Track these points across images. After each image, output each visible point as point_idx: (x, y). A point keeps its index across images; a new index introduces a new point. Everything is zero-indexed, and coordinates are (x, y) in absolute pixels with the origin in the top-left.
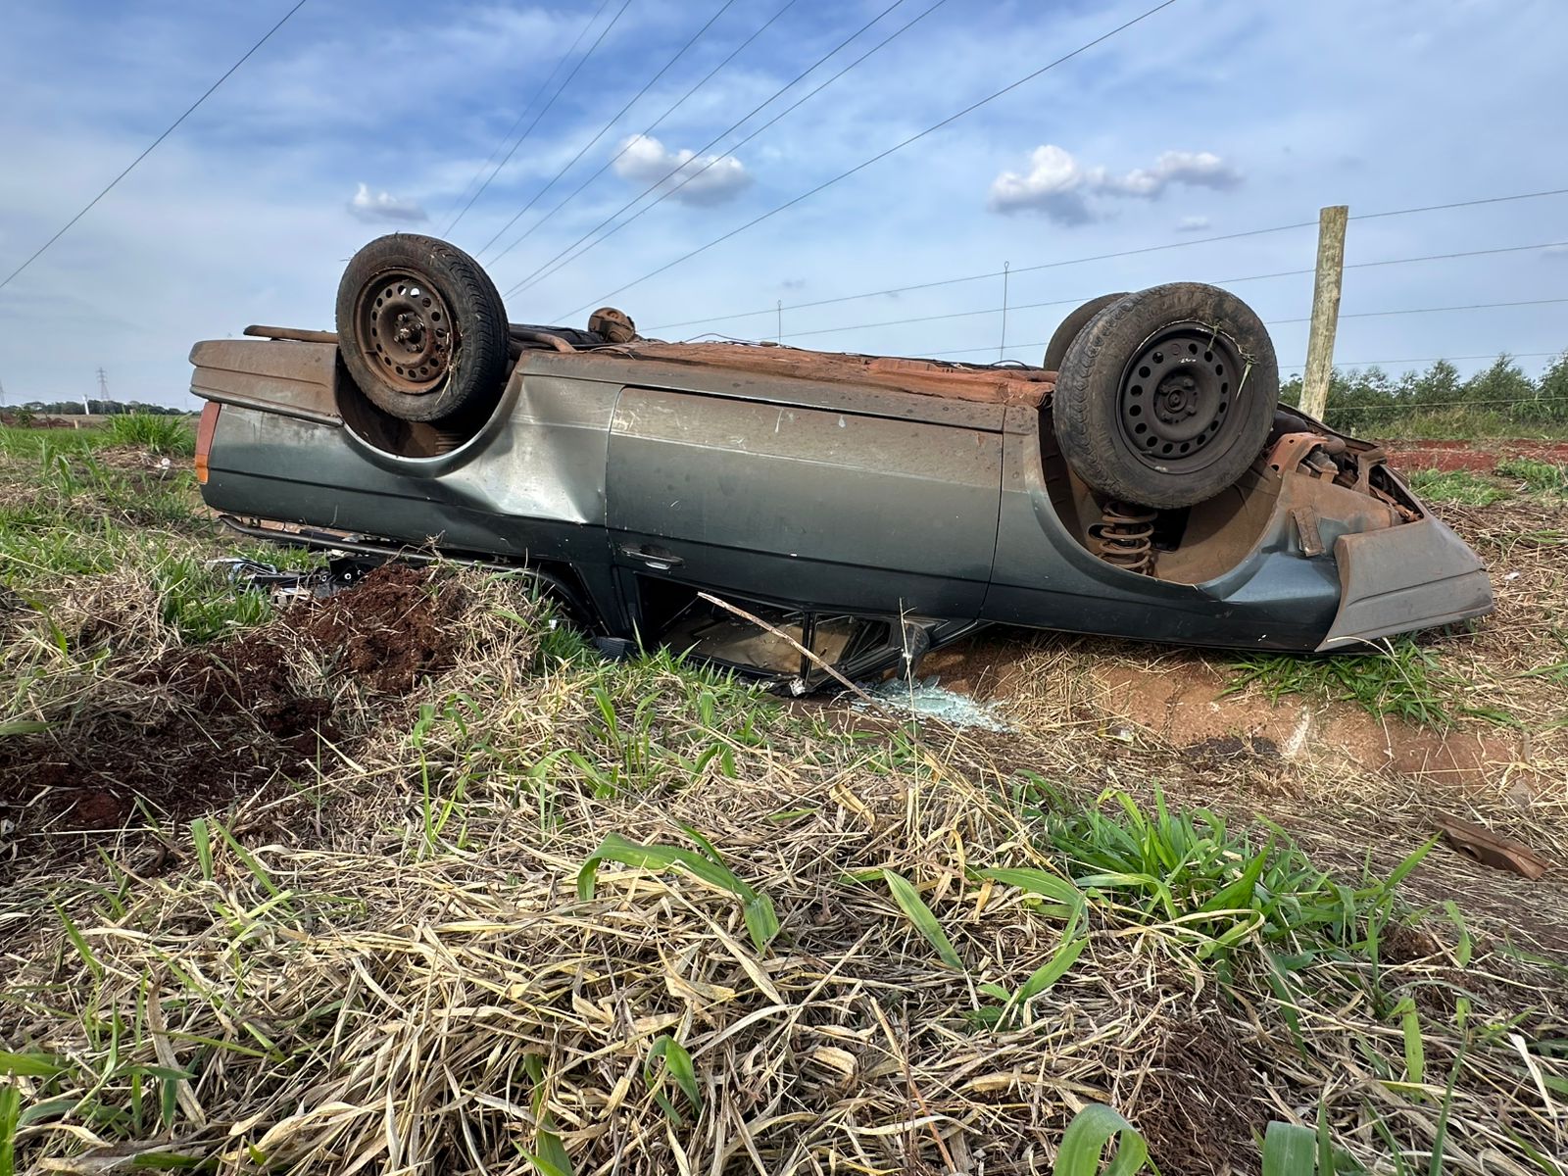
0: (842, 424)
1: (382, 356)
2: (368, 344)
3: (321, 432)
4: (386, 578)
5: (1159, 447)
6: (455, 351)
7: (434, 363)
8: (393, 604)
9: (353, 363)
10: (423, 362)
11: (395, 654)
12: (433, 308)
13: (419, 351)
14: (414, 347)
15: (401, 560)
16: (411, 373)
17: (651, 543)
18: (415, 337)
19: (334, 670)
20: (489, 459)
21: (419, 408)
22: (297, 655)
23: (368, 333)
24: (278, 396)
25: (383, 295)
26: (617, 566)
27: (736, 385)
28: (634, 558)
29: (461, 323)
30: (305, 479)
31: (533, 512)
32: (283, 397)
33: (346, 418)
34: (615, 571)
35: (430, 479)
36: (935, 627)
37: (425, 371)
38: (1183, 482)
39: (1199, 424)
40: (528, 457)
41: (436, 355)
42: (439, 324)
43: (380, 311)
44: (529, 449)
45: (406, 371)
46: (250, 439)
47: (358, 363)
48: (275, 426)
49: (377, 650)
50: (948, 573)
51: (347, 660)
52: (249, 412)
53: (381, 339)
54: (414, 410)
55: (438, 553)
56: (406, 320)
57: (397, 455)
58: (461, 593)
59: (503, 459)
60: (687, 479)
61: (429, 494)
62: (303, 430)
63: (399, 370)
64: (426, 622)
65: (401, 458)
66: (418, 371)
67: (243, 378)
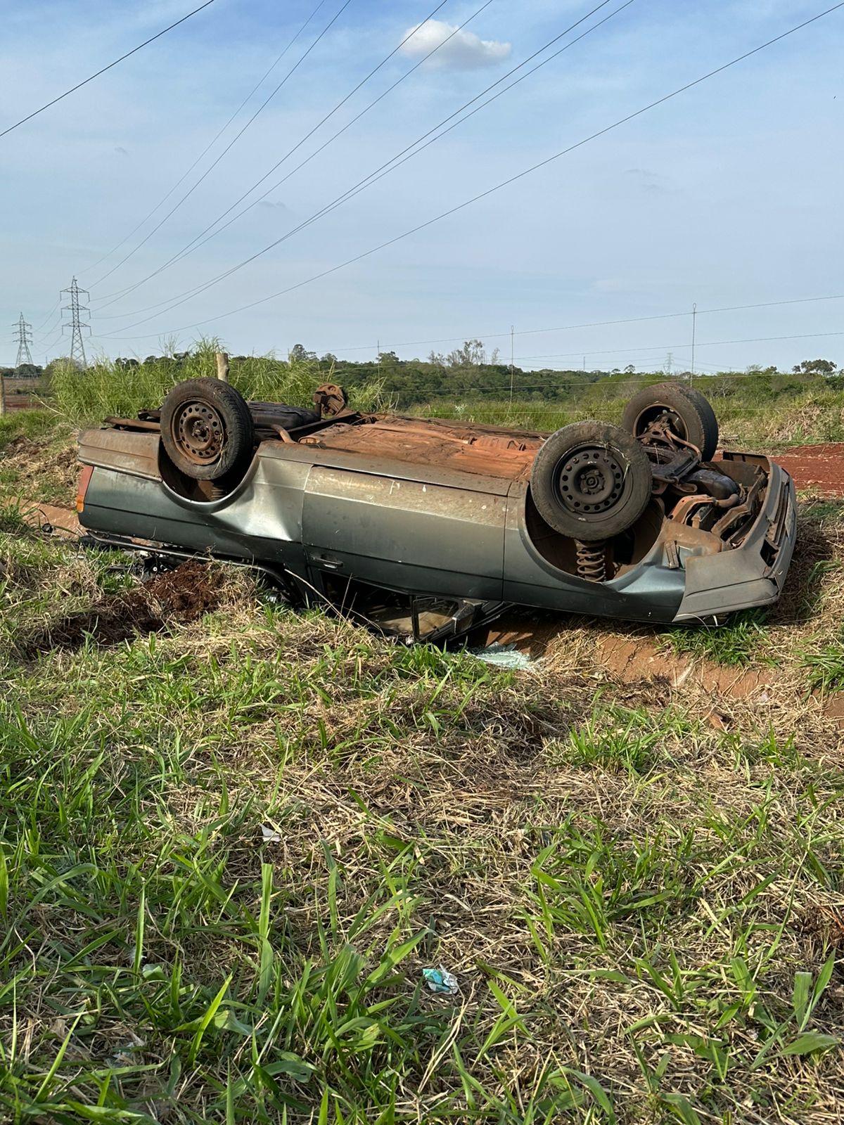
0: (424, 490)
1: (185, 443)
2: (178, 437)
3: (150, 485)
4: (188, 568)
5: (581, 507)
6: (224, 443)
7: (213, 448)
8: (191, 581)
9: (169, 447)
10: (207, 448)
11: (191, 604)
12: (213, 420)
13: (205, 441)
14: (202, 439)
15: (193, 560)
16: (200, 454)
17: (326, 553)
18: (203, 434)
19: (166, 608)
20: (239, 504)
21: (204, 473)
22: (151, 601)
23: (178, 431)
24: (127, 465)
25: (187, 411)
26: (310, 566)
27: (372, 466)
28: (317, 562)
29: (229, 429)
30: (139, 511)
31: (263, 533)
32: (129, 465)
33: (164, 478)
34: (309, 568)
35: (208, 514)
36: (481, 606)
37: (207, 453)
38: (596, 527)
39: (604, 495)
40: (261, 503)
41: (214, 445)
42: (216, 428)
43: (185, 420)
44: (263, 498)
45: (197, 452)
46: (108, 487)
47: (172, 446)
48: (124, 481)
49: (184, 601)
50: (481, 573)
51: (172, 604)
52: (109, 472)
53: (184, 433)
54: (201, 474)
55: (211, 556)
56: (199, 424)
57: (191, 500)
58: (222, 576)
59: (248, 503)
60: (344, 518)
61: (207, 522)
62: (139, 484)
63: (194, 452)
64: (205, 589)
65: (193, 502)
66: (204, 453)
67: (108, 453)
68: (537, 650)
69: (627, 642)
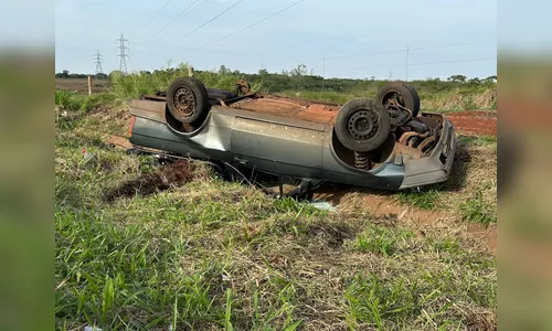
0: (286, 128)
1: (178, 106)
3: (161, 125)
4: (179, 163)
5: (358, 137)
6: (195, 106)
8: (180, 168)
9: (170, 108)
10: (188, 108)
11: (181, 178)
12: (190, 95)
13: (187, 105)
15: (181, 159)
17: (241, 156)
18: (186, 102)
19: (170, 180)
20: (202, 134)
21: (186, 120)
22: (163, 177)
23: (174, 100)
24: (152, 116)
25: (178, 91)
26: (234, 161)
28: (237, 160)
29: (197, 99)
33: (168, 122)
35: (188, 138)
36: (311, 181)
41: (191, 107)
42: (192, 99)
43: (178, 96)
44: (213, 132)
46: (142, 125)
48: (150, 123)
49: (177, 177)
51: (172, 178)
52: (143, 119)
53: (177, 102)
55: (190, 158)
56: (184, 98)
58: (195, 166)
59: (206, 134)
60: (249, 140)
61: (187, 142)
62: (157, 124)
63: (182, 110)
64: (187, 171)
65: (181, 133)
66: (186, 110)
67: (143, 111)
68: (336, 202)
69: (377, 198)
